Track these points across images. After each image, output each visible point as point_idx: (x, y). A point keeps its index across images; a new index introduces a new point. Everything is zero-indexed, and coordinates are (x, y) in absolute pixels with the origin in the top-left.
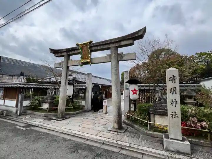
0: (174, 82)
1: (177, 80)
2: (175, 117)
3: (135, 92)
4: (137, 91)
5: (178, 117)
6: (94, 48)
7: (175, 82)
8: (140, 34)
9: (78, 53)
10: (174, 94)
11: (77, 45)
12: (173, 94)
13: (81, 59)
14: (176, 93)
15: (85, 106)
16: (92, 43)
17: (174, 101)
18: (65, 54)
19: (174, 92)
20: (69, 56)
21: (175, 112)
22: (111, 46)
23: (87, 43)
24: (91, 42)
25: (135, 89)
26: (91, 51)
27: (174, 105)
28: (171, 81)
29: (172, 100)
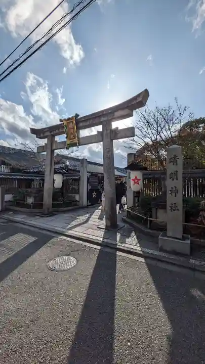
0: (175, 164)
1: (180, 162)
2: (174, 210)
3: (136, 181)
4: (139, 180)
5: (178, 210)
6: (81, 124)
7: (177, 164)
8: (140, 99)
9: (63, 133)
10: (175, 180)
11: (61, 120)
12: (173, 180)
13: (66, 140)
14: (177, 179)
15: (78, 202)
16: (80, 117)
17: (174, 189)
18: (48, 134)
19: (175, 178)
20: (53, 136)
21: (175, 204)
22: (102, 119)
23: (72, 118)
24: (77, 115)
25: (136, 177)
26: (78, 128)
27: (174, 194)
28: (172, 164)
29: (172, 188)
